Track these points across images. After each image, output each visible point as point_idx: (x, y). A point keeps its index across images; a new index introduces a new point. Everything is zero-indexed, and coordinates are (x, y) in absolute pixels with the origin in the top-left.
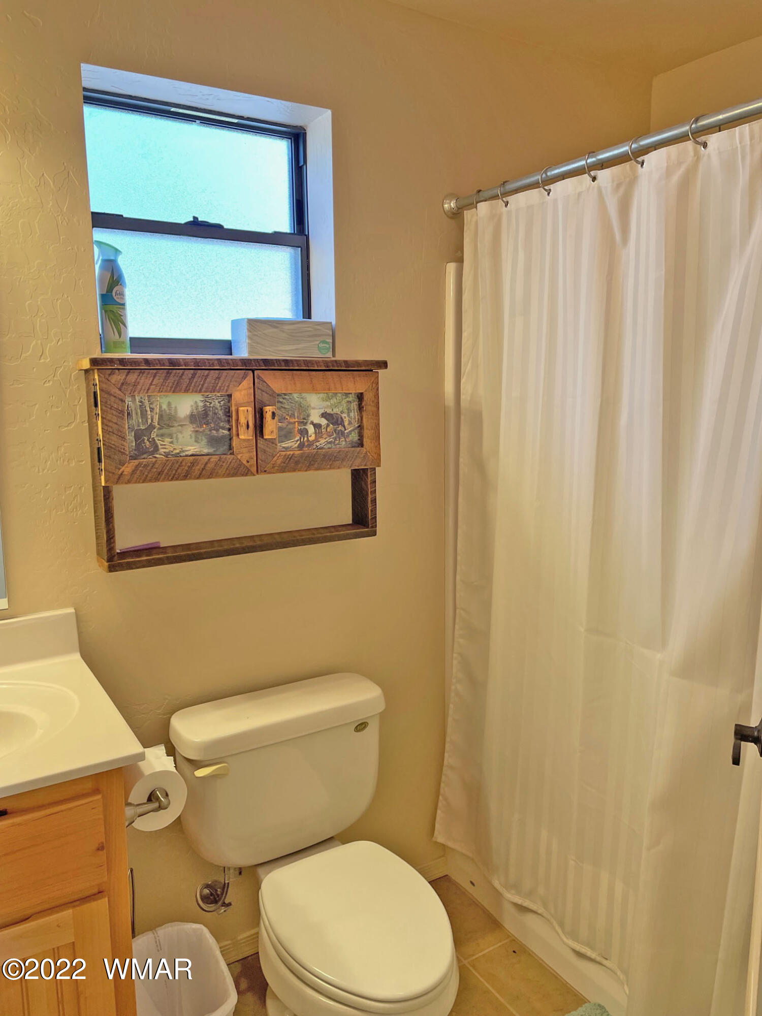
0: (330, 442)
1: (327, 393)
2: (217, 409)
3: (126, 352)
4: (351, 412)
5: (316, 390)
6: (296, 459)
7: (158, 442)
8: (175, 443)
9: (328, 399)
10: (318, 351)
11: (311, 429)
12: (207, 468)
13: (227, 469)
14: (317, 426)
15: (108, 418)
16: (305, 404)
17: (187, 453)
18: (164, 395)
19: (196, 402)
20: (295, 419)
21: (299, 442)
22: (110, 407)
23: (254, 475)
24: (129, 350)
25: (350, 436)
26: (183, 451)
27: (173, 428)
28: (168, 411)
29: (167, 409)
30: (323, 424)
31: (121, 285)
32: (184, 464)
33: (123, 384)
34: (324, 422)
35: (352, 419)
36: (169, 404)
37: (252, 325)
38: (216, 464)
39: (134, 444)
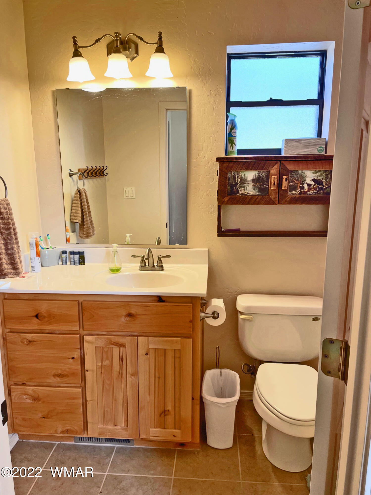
0: (315, 192)
1: (315, 170)
2: (264, 177)
3: (235, 155)
4: (328, 179)
5: (309, 169)
6: (296, 199)
7: (239, 189)
8: (245, 190)
9: (316, 173)
10: (317, 152)
11: (306, 186)
12: (257, 200)
13: (265, 201)
14: (309, 185)
15: (221, 180)
16: (304, 175)
17: (250, 194)
18: (243, 171)
19: (255, 174)
20: (299, 181)
21: (299, 192)
22: (222, 176)
23: (276, 205)
24: (236, 154)
25: (326, 190)
26: (249, 193)
27: (245, 184)
28: (244, 178)
29: (243, 177)
30: (312, 184)
31: (235, 129)
32: (248, 198)
33: (227, 167)
34: (313, 183)
35: (327, 182)
36: (245, 175)
37: (287, 142)
38: (261, 199)
39: (230, 190)
